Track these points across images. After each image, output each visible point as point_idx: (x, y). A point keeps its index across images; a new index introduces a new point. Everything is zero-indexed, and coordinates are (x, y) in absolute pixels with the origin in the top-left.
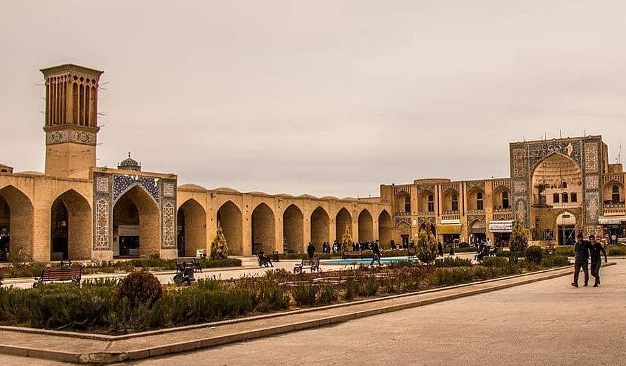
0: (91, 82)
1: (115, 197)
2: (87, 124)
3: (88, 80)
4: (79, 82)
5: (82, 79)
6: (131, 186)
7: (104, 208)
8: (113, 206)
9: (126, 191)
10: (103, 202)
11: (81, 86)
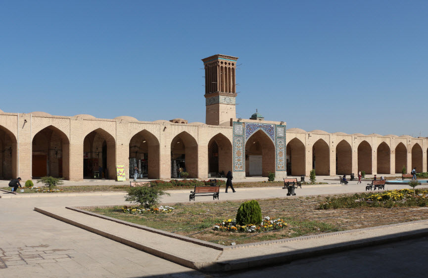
0: (231, 65)
1: (247, 138)
2: (230, 92)
3: (229, 64)
4: (224, 65)
5: (226, 63)
6: (256, 130)
7: (240, 145)
8: (245, 143)
9: (253, 133)
10: (239, 141)
11: (226, 67)
